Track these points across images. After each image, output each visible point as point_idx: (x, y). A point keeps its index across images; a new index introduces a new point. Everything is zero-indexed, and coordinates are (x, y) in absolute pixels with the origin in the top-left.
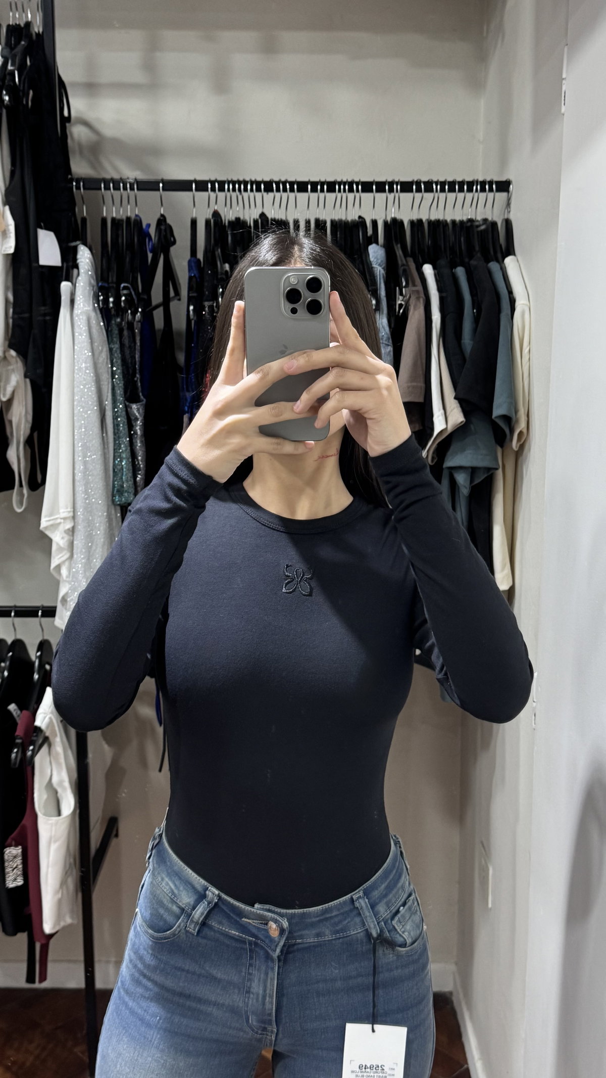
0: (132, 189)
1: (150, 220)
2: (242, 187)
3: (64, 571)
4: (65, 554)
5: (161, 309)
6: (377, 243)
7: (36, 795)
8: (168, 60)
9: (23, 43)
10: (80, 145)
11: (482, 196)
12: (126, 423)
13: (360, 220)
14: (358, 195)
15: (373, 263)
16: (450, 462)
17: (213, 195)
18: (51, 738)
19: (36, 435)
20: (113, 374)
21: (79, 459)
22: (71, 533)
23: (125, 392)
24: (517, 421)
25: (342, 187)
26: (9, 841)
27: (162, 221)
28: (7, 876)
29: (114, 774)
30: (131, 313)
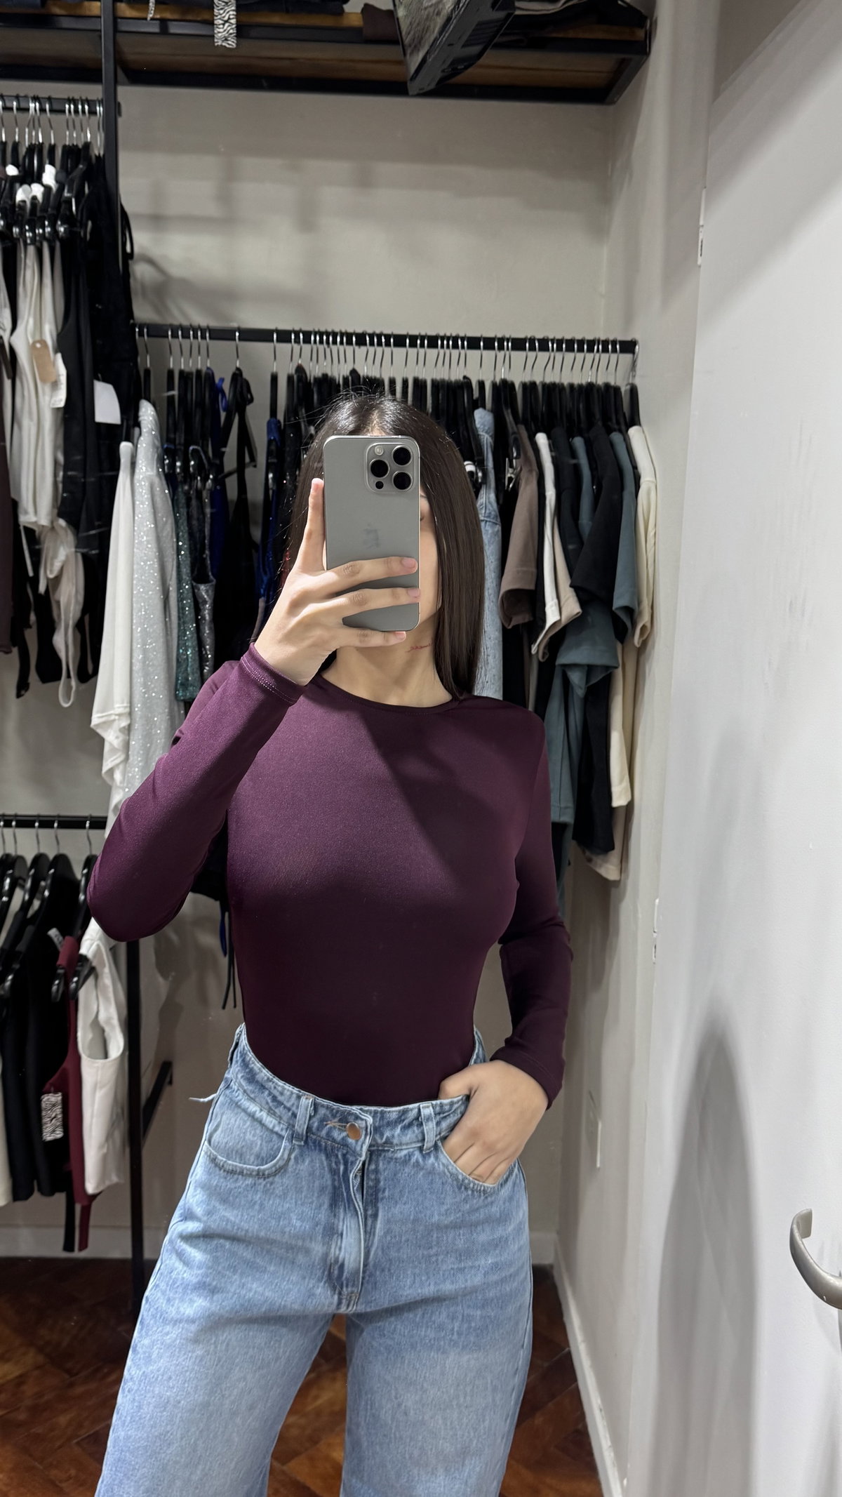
0: (203, 337)
1: (224, 376)
2: (331, 339)
3: (118, 776)
4: (120, 756)
5: (235, 477)
6: (484, 407)
7: (80, 1034)
8: (249, 191)
9: (81, 166)
10: (143, 287)
11: (605, 356)
12: (192, 607)
13: (466, 380)
14: (463, 352)
15: (479, 430)
16: (564, 658)
17: (296, 347)
18: (98, 969)
19: (87, 618)
20: (179, 549)
21: (137, 646)
22: (126, 732)
23: (192, 571)
24: (640, 613)
25: (445, 342)
26: (47, 1086)
27: (237, 376)
28: (44, 1127)
29: (170, 1011)
30: (201, 480)
